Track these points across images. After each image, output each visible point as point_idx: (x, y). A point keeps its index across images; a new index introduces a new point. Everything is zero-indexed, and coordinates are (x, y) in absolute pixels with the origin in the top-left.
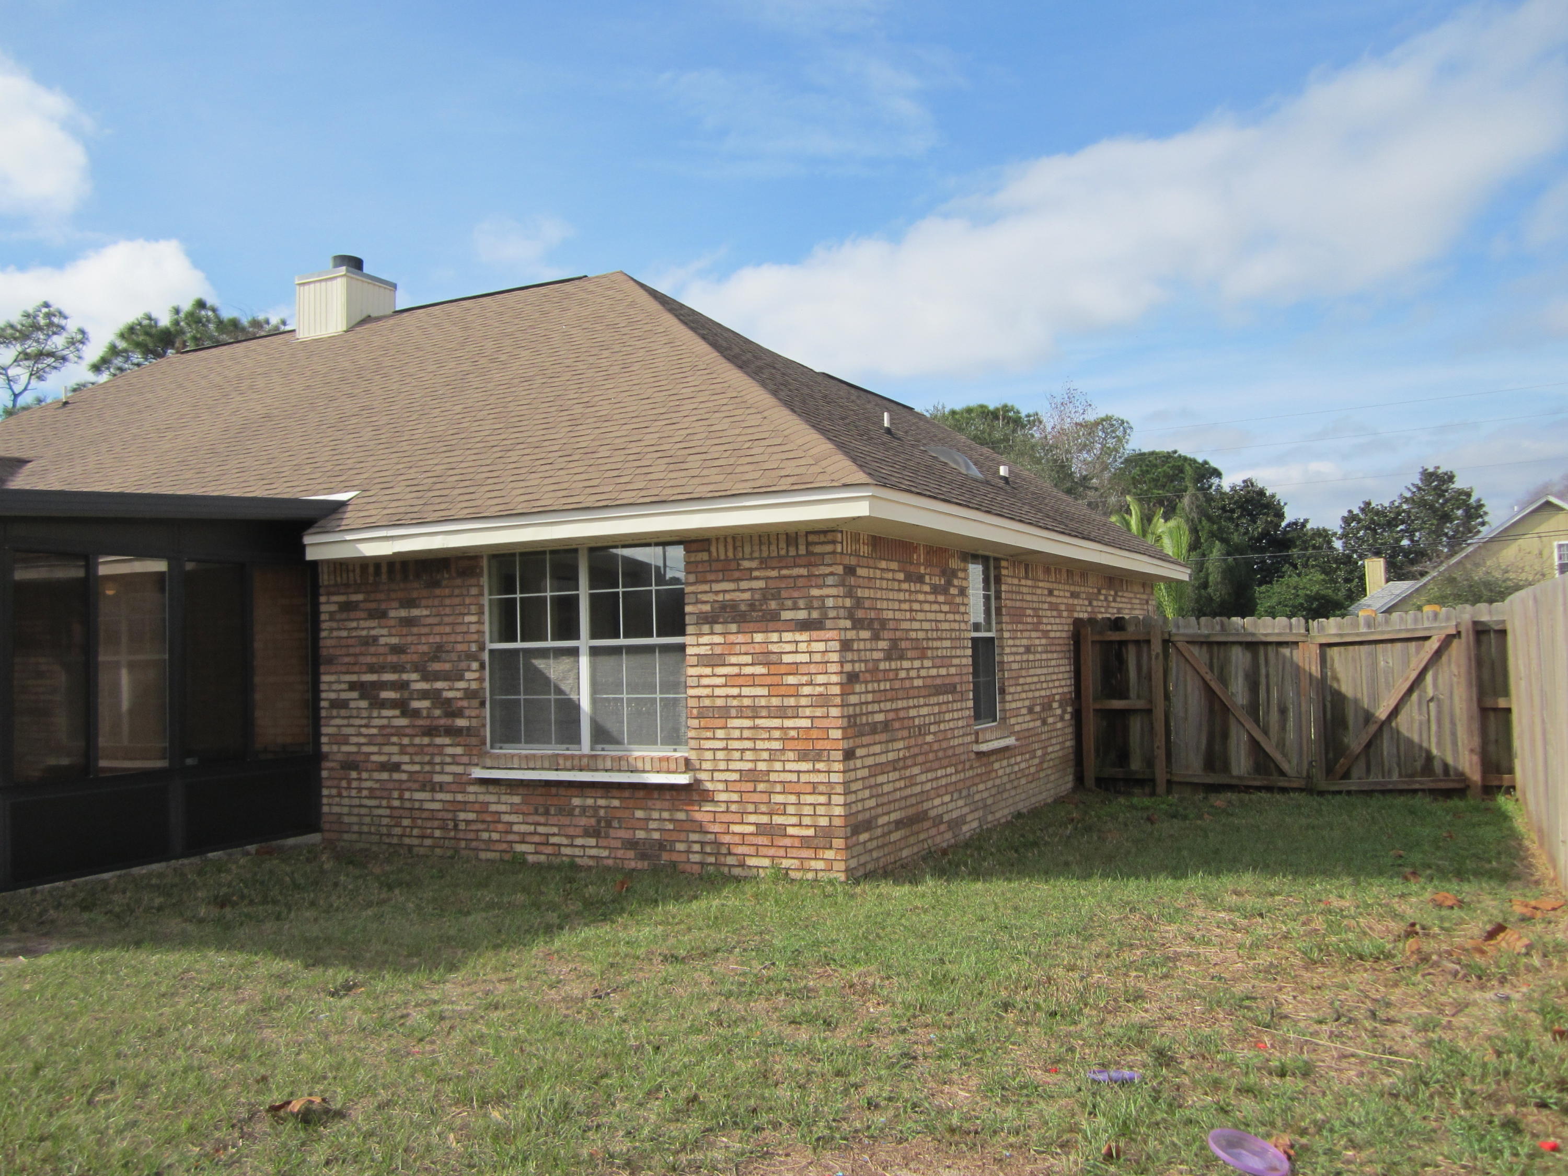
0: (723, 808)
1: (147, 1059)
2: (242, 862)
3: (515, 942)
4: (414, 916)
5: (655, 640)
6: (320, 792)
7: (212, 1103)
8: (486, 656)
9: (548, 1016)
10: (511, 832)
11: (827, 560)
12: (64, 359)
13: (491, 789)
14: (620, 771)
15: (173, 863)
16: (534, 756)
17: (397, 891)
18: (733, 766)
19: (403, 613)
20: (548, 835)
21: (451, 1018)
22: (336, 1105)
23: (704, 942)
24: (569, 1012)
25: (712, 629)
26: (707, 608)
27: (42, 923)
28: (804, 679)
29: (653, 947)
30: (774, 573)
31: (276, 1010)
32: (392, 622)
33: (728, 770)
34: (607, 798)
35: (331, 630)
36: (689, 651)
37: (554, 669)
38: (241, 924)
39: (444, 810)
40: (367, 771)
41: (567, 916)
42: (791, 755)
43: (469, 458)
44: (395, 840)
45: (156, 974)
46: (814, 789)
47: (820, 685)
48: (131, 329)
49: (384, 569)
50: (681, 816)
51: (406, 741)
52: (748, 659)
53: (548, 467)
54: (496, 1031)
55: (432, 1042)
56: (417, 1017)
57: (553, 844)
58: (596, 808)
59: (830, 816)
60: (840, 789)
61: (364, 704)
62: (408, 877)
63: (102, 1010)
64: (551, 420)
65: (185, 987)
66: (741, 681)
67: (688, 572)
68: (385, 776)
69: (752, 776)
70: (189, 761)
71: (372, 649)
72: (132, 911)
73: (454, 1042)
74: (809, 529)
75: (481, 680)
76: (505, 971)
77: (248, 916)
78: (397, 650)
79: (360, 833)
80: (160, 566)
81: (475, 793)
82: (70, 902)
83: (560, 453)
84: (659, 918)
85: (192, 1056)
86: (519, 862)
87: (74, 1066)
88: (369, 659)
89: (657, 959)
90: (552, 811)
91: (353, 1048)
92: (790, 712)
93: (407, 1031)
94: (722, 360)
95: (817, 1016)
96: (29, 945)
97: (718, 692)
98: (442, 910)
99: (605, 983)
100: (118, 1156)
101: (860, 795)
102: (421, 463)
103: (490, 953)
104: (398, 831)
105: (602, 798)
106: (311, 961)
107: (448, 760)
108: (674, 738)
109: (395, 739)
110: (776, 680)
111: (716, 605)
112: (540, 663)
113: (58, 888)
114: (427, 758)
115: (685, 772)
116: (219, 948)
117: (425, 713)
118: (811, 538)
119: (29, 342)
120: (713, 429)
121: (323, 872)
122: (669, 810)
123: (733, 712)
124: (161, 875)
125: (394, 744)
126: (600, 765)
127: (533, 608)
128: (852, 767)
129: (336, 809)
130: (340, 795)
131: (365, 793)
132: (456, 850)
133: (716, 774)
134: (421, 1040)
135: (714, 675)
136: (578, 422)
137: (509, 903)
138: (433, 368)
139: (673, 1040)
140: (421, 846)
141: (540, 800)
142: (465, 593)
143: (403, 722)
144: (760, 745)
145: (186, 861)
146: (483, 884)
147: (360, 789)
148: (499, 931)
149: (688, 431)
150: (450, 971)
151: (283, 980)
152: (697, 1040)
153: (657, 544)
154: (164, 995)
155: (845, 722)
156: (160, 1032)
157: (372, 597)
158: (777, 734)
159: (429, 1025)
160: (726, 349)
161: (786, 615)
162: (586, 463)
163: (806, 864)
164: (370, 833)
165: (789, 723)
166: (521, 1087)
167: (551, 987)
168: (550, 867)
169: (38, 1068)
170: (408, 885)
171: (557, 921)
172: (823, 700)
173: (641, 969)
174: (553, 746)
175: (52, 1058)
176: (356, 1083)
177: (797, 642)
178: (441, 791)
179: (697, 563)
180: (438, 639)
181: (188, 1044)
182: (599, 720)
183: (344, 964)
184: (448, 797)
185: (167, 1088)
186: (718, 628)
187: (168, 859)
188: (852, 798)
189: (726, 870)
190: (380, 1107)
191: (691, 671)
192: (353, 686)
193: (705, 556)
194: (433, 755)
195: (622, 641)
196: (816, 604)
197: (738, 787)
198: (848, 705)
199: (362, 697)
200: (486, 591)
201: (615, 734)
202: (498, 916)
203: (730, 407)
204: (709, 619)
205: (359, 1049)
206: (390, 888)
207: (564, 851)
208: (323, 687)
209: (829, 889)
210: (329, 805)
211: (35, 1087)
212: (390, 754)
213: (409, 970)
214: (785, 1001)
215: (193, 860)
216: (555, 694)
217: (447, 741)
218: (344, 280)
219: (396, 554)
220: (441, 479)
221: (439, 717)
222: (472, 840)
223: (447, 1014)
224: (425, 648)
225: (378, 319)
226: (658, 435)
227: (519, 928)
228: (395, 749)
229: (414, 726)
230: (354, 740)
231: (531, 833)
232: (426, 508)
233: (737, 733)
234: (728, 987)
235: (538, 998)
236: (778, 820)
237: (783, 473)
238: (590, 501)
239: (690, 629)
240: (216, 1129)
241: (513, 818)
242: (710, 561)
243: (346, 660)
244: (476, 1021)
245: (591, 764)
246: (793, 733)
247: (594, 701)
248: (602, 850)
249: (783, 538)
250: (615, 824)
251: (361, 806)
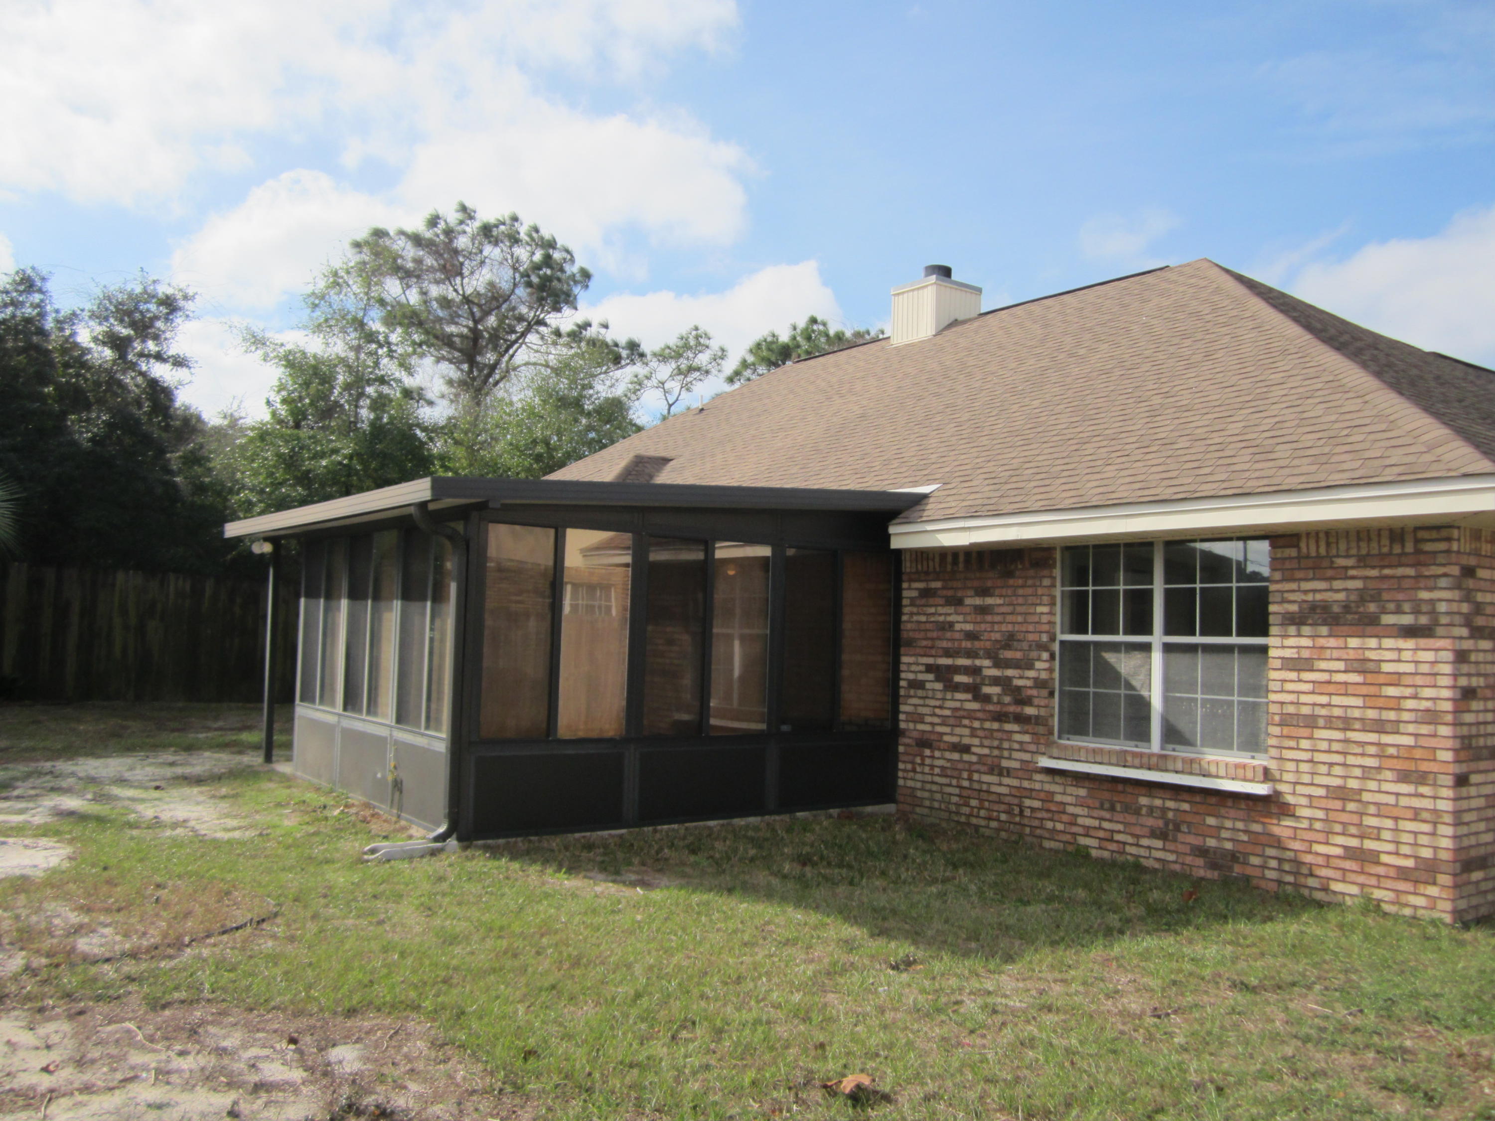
0: (1305, 824)
1: (725, 1005)
2: (825, 823)
3: (1073, 941)
4: (975, 899)
5: (1234, 640)
6: (897, 765)
7: (774, 1062)
8: (1056, 647)
9: (1102, 1029)
10: (1075, 824)
11: (1441, 559)
12: (707, 372)
13: (1058, 779)
14: (1191, 773)
15: (767, 817)
16: (1101, 750)
17: (961, 871)
18: (1318, 780)
19: (978, 601)
20: (1112, 831)
21: (1003, 1013)
22: (885, 1087)
23: (1279, 973)
24: (1126, 1028)
25: (1299, 630)
26: (1294, 608)
27: (658, 860)
28: (1408, 692)
29: (1221, 969)
30: (1374, 573)
31: (841, 975)
32: (967, 610)
33: (1312, 784)
34: (1175, 800)
35: (912, 614)
36: (1272, 653)
37: (1124, 664)
38: (818, 885)
39: (1011, 795)
40: (939, 749)
41: (1128, 921)
42: (1389, 775)
43: (1046, 451)
44: (963, 819)
45: (742, 922)
46: (1416, 815)
47: (1427, 699)
48: (758, 346)
49: (961, 558)
50: (1256, 828)
51: (976, 724)
52: (1341, 665)
53: (1124, 459)
54: (1048, 1036)
55: (983, 1036)
56: (971, 1005)
57: (1118, 842)
58: (1164, 810)
59: (1435, 848)
60: (1448, 819)
61: (939, 686)
62: (972, 858)
63: (694, 950)
64: (1128, 411)
65: (765, 939)
66: (1331, 689)
67: (1273, 569)
68: (956, 756)
69: (1341, 794)
70: (785, 728)
71: (948, 635)
72: (729, 859)
73: (1005, 1040)
74: (1419, 524)
75: (1051, 670)
76: (1061, 972)
77: (826, 878)
78: (972, 636)
79: (931, 808)
80: (765, 551)
81: (1042, 782)
82: (681, 844)
83: (1137, 445)
84: (1229, 937)
85: (762, 1009)
86: (1082, 854)
87: (664, 1002)
88: (944, 644)
89: (1224, 984)
90: (1118, 807)
91: (906, 1028)
92: (1388, 727)
93: (959, 1019)
94: (1315, 342)
95: (1415, 1088)
96: (646, 878)
97: (1304, 699)
98: (1003, 896)
99: (1166, 1001)
100: (689, 1098)
101: (1474, 828)
102: (1000, 457)
103: (1047, 950)
104: (966, 810)
105: (1171, 799)
106: (877, 931)
107: (1016, 746)
108: (1253, 744)
109: (966, 722)
110: (1372, 690)
111: (1305, 606)
112: (1110, 657)
113: (673, 830)
114: (996, 743)
115: (1263, 782)
116: (798, 904)
117: (995, 699)
118: (1421, 534)
119: (681, 360)
120: (1305, 415)
121: (895, 842)
122: (1243, 820)
123: (1321, 722)
124: (756, 829)
125: (965, 726)
126: (1170, 766)
127: (1105, 601)
128: (1464, 794)
129: (910, 783)
130: (914, 770)
131: (937, 771)
132: (1021, 835)
133: (1298, 787)
134: (972, 1032)
135: (1300, 681)
136: (1157, 413)
137: (1070, 898)
138: (1013, 365)
139: (1240, 1083)
140: (987, 827)
141: (1106, 795)
142: (1038, 583)
143: (975, 706)
144: (1351, 760)
145: (777, 818)
146: (1045, 874)
147: (932, 767)
148: (1058, 927)
149: (1277, 419)
150: (1006, 962)
151: (849, 945)
152: (1268, 1089)
153: (1239, 539)
154: (745, 944)
155: (1457, 744)
156: (739, 980)
157: (950, 584)
158: (1372, 750)
159: (981, 1017)
160: (1322, 331)
161: (1388, 619)
162: (1164, 454)
163: (1404, 898)
164: (940, 809)
165: (1386, 739)
166: (1068, 1105)
167: (1108, 996)
168: (1113, 864)
169: (638, 996)
170: (972, 866)
171: (1118, 924)
172: (1431, 717)
173: (1206, 992)
174: (1122, 741)
175: (649, 989)
176: (906, 1069)
177: (1400, 650)
178: (1008, 775)
179: (1284, 559)
180: (1010, 628)
181: (761, 997)
182: (1172, 719)
183: (906, 938)
184: (1015, 782)
185: (738, 1037)
186: (1306, 630)
187: (762, 814)
188: (1464, 830)
189: (1306, 892)
190: (927, 1098)
191: (1273, 675)
192: (929, 668)
193: (1293, 552)
194: (1001, 740)
195: (1197, 639)
196: (1424, 608)
197: (1324, 803)
198: (1462, 724)
199: (937, 680)
200: (1058, 583)
201: (1188, 735)
202: (1057, 910)
203: (1326, 392)
204: (1296, 620)
205: (912, 1031)
206: (955, 867)
207: (1129, 849)
208: (903, 667)
209: (1431, 931)
210: (905, 778)
211: (634, 1012)
212: (961, 736)
213: (966, 954)
214: (1375, 1059)
215: (783, 817)
216: (1126, 689)
217: (1016, 727)
218: (935, 287)
219: (973, 545)
220: (1017, 472)
221: (1009, 704)
222: (1037, 827)
223: (999, 1008)
224: (998, 636)
225: (964, 322)
226: (1242, 424)
227: (1078, 927)
228: (967, 731)
229: (985, 711)
230: (928, 719)
231: (1095, 828)
232: (1003, 500)
233: (1324, 746)
234: (1305, 1030)
235: (1093, 1007)
236: (1369, 844)
237: (1388, 462)
238: (1167, 493)
239: (1273, 630)
240: (775, 1088)
241: (1078, 810)
242: (1299, 558)
243: (924, 643)
244: (1028, 1022)
245: (1160, 763)
246: (1392, 751)
247: (1166, 700)
248: (1168, 854)
249: (1385, 534)
250: (1184, 828)
251: (933, 783)
